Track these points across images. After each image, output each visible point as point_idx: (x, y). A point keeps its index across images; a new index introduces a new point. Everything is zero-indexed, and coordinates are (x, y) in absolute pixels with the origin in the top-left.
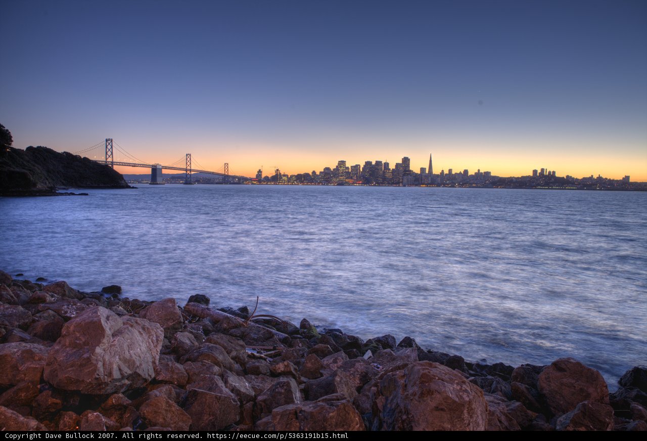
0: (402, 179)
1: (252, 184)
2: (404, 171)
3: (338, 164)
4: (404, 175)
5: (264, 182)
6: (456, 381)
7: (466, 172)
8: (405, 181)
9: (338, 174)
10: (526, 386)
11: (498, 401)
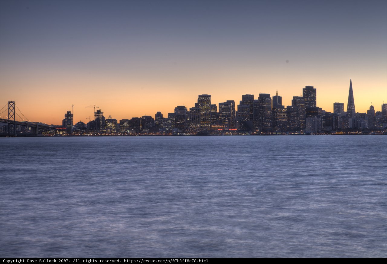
0: (305, 123)
1: (57, 135)
2: (307, 110)
3: (199, 100)
4: (307, 115)
5: (77, 131)
8: (309, 125)
9: (199, 116)
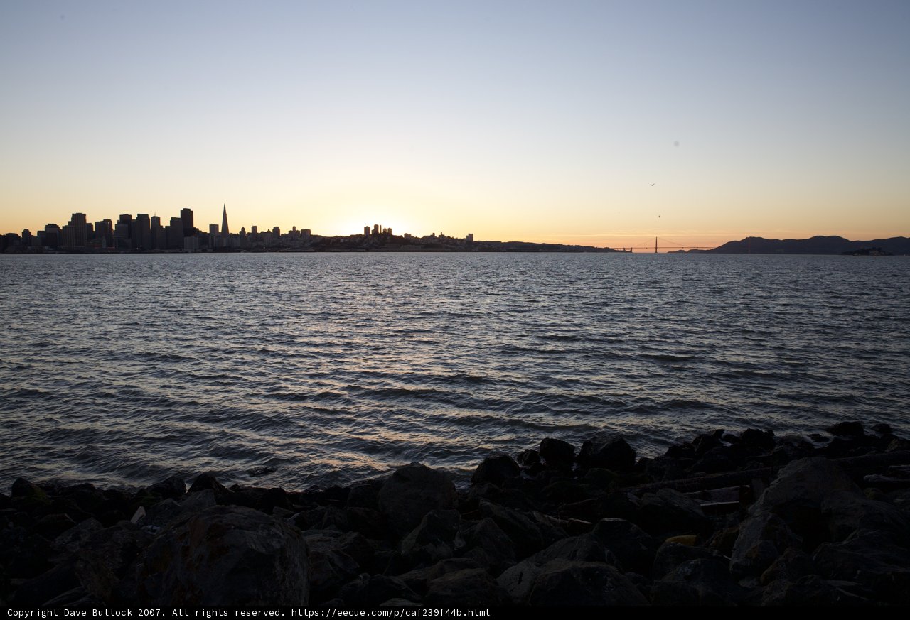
0: (183, 241)
2: (185, 230)
3: (72, 219)
4: (185, 235)
6: (262, 525)
7: (277, 229)
8: (187, 244)
10: (367, 509)
11: (328, 538)
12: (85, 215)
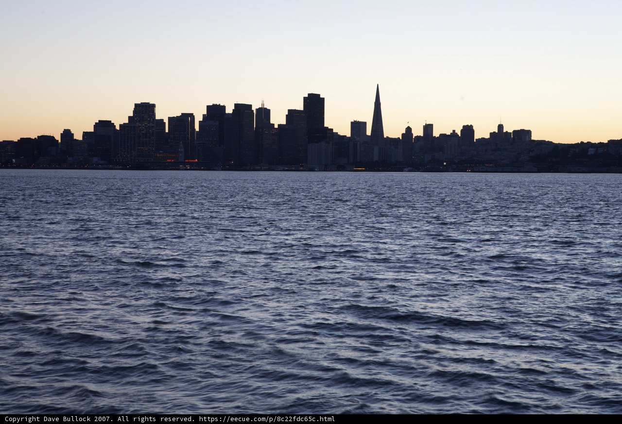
0: (305, 151)
2: (309, 132)
4: (310, 140)
7: (468, 130)
8: (312, 155)
9: (135, 139)
12: (153, 106)
